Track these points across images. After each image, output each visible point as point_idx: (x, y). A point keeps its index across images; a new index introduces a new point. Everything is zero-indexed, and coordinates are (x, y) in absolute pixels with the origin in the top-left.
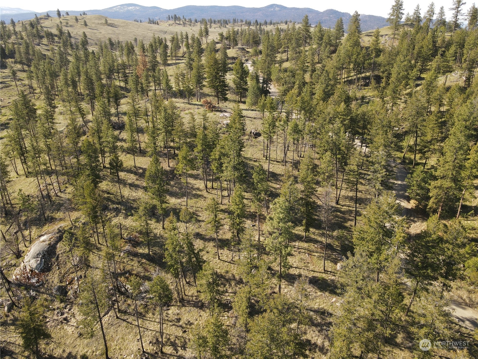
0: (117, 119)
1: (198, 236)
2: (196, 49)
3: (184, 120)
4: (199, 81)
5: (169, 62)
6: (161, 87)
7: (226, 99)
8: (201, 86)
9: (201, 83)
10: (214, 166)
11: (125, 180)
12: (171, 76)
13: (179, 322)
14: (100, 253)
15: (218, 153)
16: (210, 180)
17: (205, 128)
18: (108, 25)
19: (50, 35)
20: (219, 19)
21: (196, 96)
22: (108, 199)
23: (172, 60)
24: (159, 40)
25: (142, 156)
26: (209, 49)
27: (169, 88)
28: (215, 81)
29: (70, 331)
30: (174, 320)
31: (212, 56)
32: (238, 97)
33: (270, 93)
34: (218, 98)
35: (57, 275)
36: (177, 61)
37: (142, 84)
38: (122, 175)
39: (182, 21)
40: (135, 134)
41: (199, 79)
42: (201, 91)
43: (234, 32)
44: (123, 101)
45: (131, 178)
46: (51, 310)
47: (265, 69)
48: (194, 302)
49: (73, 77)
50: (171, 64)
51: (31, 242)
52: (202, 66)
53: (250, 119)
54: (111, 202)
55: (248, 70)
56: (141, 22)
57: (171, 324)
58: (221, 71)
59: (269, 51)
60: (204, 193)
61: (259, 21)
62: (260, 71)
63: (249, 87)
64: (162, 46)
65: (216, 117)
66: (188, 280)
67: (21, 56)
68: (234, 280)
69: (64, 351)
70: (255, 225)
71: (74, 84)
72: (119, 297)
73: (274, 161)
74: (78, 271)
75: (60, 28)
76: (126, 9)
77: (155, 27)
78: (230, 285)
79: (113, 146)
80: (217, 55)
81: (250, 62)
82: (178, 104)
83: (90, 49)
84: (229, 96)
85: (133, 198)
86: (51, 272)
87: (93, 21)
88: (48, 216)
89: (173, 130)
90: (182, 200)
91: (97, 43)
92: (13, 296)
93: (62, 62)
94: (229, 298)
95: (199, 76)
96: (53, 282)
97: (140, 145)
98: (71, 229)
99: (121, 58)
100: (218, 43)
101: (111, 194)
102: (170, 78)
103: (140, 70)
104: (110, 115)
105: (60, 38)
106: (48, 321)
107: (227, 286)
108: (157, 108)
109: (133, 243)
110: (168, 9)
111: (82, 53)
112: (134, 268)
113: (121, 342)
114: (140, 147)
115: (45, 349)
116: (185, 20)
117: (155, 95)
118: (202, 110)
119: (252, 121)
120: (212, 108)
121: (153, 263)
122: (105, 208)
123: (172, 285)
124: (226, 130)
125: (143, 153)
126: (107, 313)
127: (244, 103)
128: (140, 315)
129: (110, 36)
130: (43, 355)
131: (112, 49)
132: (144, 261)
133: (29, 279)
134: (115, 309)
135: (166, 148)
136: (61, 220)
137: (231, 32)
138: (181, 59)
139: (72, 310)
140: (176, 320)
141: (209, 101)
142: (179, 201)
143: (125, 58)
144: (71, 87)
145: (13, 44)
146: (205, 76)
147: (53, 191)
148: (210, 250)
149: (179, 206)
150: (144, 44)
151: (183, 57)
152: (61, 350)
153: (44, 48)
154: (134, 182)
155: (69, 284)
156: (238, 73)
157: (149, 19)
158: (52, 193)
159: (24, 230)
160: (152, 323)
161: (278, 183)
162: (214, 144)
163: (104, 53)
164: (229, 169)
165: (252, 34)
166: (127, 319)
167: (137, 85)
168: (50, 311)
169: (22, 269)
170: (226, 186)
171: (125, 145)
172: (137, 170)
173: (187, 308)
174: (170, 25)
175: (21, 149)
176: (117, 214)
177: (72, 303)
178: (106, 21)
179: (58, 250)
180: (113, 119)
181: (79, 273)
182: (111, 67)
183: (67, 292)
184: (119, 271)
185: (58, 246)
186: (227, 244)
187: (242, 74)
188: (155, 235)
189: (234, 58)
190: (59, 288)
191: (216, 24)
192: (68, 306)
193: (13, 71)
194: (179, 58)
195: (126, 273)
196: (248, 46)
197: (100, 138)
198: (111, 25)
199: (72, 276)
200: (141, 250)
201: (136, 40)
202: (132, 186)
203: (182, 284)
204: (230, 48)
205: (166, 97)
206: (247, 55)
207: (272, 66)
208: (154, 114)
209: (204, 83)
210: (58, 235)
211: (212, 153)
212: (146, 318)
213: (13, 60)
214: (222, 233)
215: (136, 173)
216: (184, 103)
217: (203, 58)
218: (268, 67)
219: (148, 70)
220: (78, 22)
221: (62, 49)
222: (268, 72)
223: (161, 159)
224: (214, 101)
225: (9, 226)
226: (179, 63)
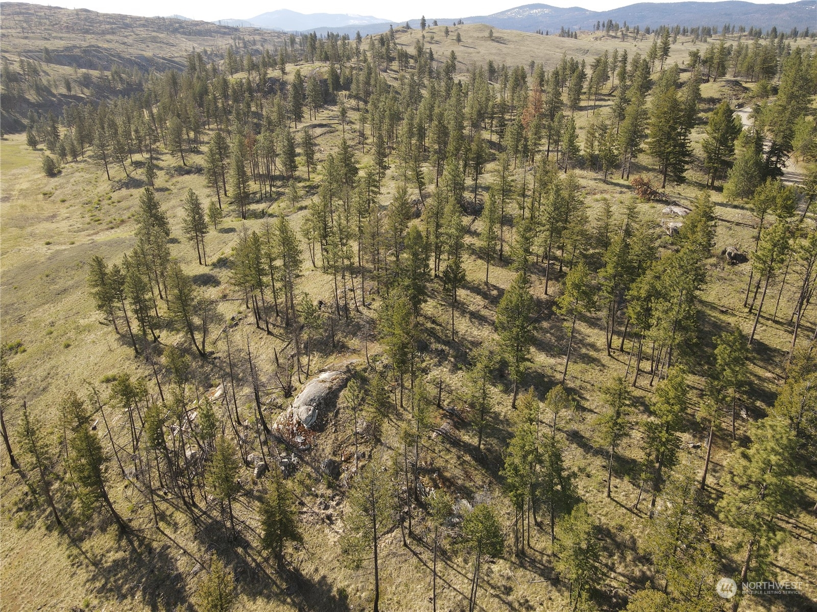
0: (473, 196)
1: (575, 437)
2: (638, 81)
3: (589, 213)
4: (633, 141)
5: (583, 104)
6: (560, 148)
7: (681, 180)
8: (634, 151)
9: (637, 145)
10: (632, 311)
11: (465, 304)
12: (581, 128)
13: (508, 594)
14: (400, 423)
15: (647, 287)
16: (619, 334)
17: (628, 233)
18: (493, 40)
19: (404, 57)
20: (695, 27)
21: (622, 169)
22: (431, 332)
23: (589, 99)
24: (572, 64)
25: (502, 267)
26: (664, 82)
27: (574, 149)
28: (666, 144)
29: (332, 540)
30: (499, 588)
31: (669, 94)
32: (706, 177)
33: (782, 174)
34: (666, 175)
35: (330, 442)
36: (598, 103)
37: (526, 140)
38: (462, 293)
39: (622, 31)
40: (496, 228)
41: (633, 139)
42: (632, 160)
43: (723, 49)
44: (490, 166)
45: (476, 302)
46: (312, 494)
47: (781, 125)
48: (543, 565)
49: (421, 122)
50: (585, 107)
51: (308, 376)
52: (645, 112)
53: (728, 224)
54: (435, 338)
55: (741, 124)
56: (547, 34)
57: (492, 591)
58: (681, 124)
59: (795, 89)
60: (604, 357)
61: (780, 30)
62: (766, 128)
63: (735, 159)
64: (575, 74)
65: (655, 212)
66: (539, 519)
67: (358, 86)
68: (632, 550)
69: (316, 570)
70: (699, 447)
71: (422, 135)
72: (415, 508)
73: (768, 319)
74: (361, 443)
75: (421, 45)
76: (527, 13)
77: (569, 42)
78: (623, 558)
79: (456, 243)
80: (680, 94)
81: (749, 109)
82: (585, 180)
83: (457, 78)
84: (690, 174)
85: (473, 339)
86: (324, 434)
87: (471, 34)
88: (339, 341)
89: (565, 228)
90: (559, 360)
91: (470, 68)
92: (269, 455)
93: (411, 98)
94: (614, 584)
95: (635, 133)
96: (323, 450)
97: (502, 246)
98: (365, 370)
99: (500, 93)
100: (684, 71)
101: (438, 325)
102: (578, 131)
103: (528, 115)
104: (463, 189)
105: (416, 61)
106: (305, 512)
107: (615, 558)
108: (544, 185)
109: (456, 419)
110: (599, 10)
111: (443, 84)
112: (449, 466)
113: (403, 592)
114: (501, 250)
115: (292, 555)
116: (628, 29)
117: (545, 161)
118: (628, 196)
119: (730, 229)
120: (649, 194)
121: (483, 467)
122: (424, 347)
123: (508, 519)
124: (671, 240)
125: (504, 261)
126: (391, 531)
127: (720, 189)
128: (443, 555)
129: (492, 58)
130: (287, 565)
131: (490, 80)
132: (468, 458)
133: (293, 435)
134: (404, 528)
135: (546, 258)
136: (354, 351)
137: (715, 51)
138: (606, 98)
139: (341, 506)
140: (503, 589)
141: (646, 181)
142: (552, 361)
143: (508, 95)
144: (416, 138)
145: (352, 68)
146: (647, 132)
147: (353, 301)
148: (594, 472)
149: (550, 371)
150: (544, 72)
151: (610, 95)
152: (313, 568)
153: (392, 75)
154: (479, 311)
155: (345, 461)
156: (716, 130)
157: (563, 29)
158: (352, 306)
159: (304, 354)
160: (460, 577)
161: (770, 368)
162: (640, 267)
163: (476, 85)
164: (664, 324)
165: (761, 54)
166: (420, 554)
167: (518, 141)
168: (311, 497)
169: (288, 416)
170: (650, 351)
171: (478, 243)
172: (489, 289)
173: (528, 572)
174: (596, 39)
175: (325, 229)
176: (439, 362)
177: (343, 493)
178: (491, 32)
179: (340, 401)
180: (468, 195)
181: (362, 449)
182: (482, 108)
183: (340, 474)
184: (423, 463)
185: (341, 394)
186: (631, 470)
187: (727, 133)
188: (497, 415)
189: (712, 101)
190: (330, 463)
191: (687, 36)
192: (337, 498)
193: (343, 109)
194: (602, 97)
195: (433, 471)
196: (747, 76)
197: (438, 226)
198: (498, 40)
199: (352, 449)
200: (466, 438)
201: (532, 65)
202: (475, 318)
203: (526, 522)
204: (708, 81)
205: (564, 166)
206: (743, 95)
207: (796, 120)
208: (537, 194)
209: (643, 146)
210: (345, 376)
211: (634, 285)
212: (452, 564)
213: (347, 93)
214: (625, 445)
215: (485, 296)
216: (595, 179)
217: (649, 99)
218: (790, 122)
219: (542, 116)
220: (449, 37)
221: (415, 78)
222: (788, 132)
223: (534, 277)
224: (655, 181)
225: (287, 343)
226: (601, 106)
